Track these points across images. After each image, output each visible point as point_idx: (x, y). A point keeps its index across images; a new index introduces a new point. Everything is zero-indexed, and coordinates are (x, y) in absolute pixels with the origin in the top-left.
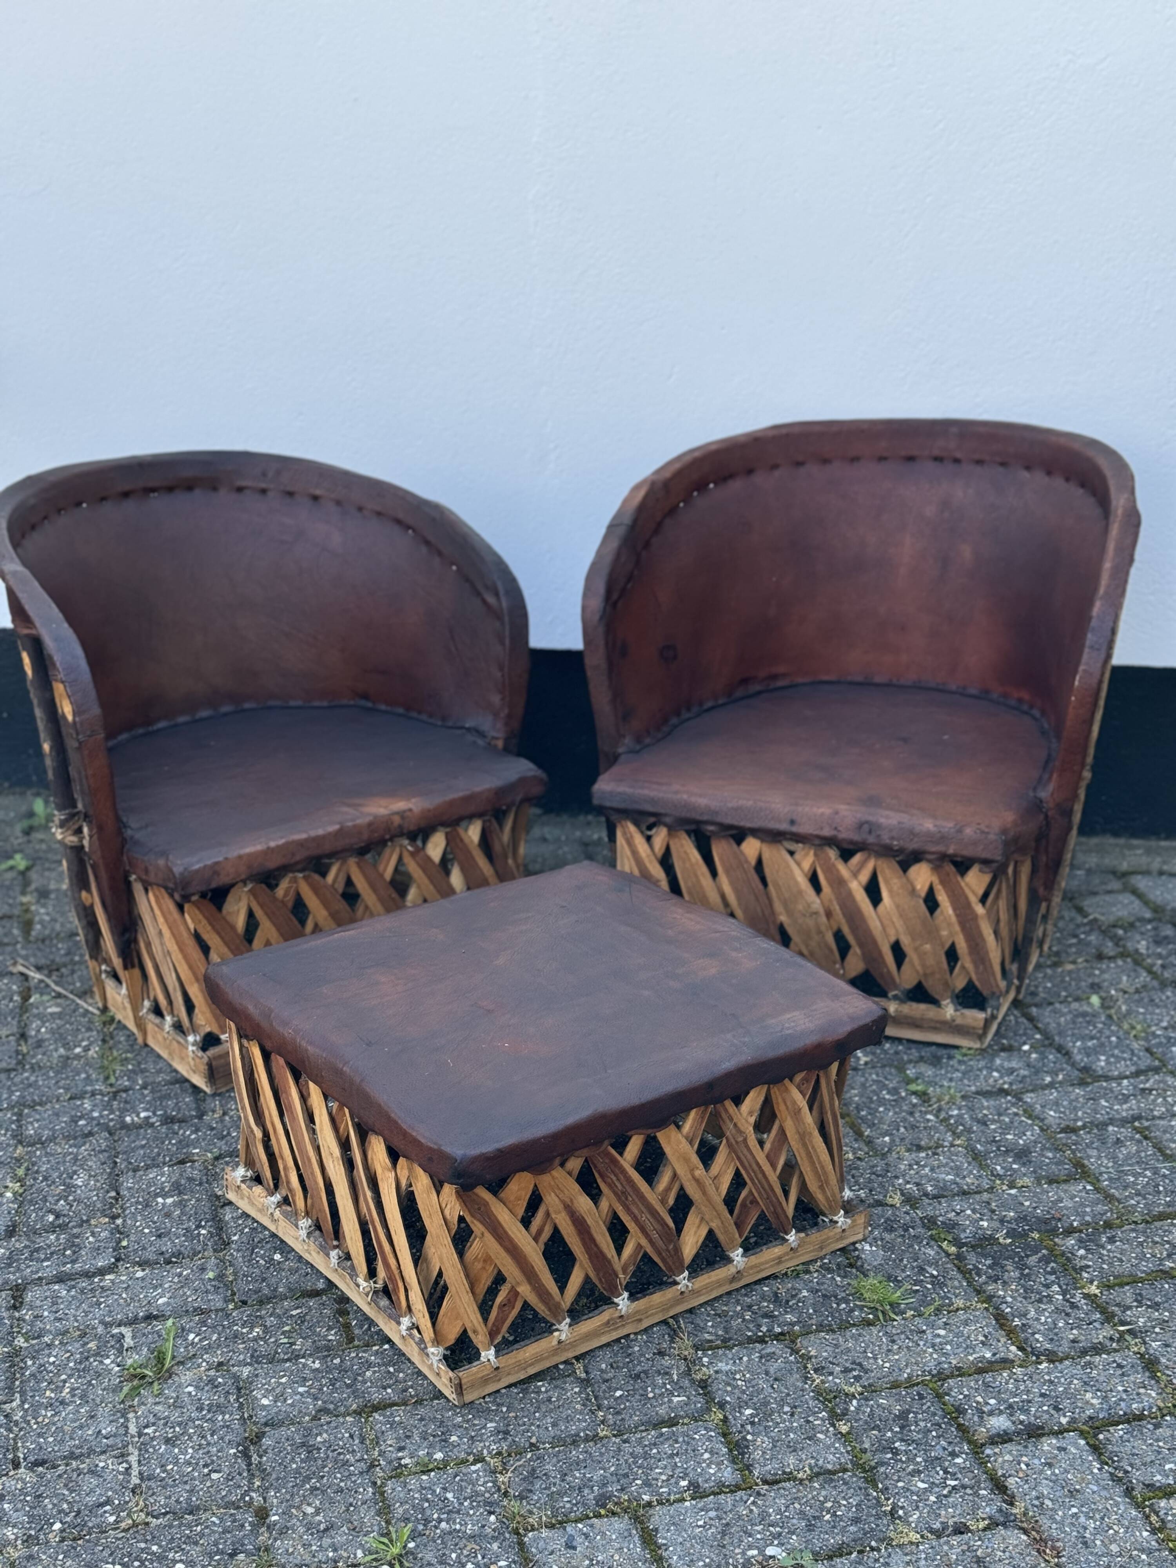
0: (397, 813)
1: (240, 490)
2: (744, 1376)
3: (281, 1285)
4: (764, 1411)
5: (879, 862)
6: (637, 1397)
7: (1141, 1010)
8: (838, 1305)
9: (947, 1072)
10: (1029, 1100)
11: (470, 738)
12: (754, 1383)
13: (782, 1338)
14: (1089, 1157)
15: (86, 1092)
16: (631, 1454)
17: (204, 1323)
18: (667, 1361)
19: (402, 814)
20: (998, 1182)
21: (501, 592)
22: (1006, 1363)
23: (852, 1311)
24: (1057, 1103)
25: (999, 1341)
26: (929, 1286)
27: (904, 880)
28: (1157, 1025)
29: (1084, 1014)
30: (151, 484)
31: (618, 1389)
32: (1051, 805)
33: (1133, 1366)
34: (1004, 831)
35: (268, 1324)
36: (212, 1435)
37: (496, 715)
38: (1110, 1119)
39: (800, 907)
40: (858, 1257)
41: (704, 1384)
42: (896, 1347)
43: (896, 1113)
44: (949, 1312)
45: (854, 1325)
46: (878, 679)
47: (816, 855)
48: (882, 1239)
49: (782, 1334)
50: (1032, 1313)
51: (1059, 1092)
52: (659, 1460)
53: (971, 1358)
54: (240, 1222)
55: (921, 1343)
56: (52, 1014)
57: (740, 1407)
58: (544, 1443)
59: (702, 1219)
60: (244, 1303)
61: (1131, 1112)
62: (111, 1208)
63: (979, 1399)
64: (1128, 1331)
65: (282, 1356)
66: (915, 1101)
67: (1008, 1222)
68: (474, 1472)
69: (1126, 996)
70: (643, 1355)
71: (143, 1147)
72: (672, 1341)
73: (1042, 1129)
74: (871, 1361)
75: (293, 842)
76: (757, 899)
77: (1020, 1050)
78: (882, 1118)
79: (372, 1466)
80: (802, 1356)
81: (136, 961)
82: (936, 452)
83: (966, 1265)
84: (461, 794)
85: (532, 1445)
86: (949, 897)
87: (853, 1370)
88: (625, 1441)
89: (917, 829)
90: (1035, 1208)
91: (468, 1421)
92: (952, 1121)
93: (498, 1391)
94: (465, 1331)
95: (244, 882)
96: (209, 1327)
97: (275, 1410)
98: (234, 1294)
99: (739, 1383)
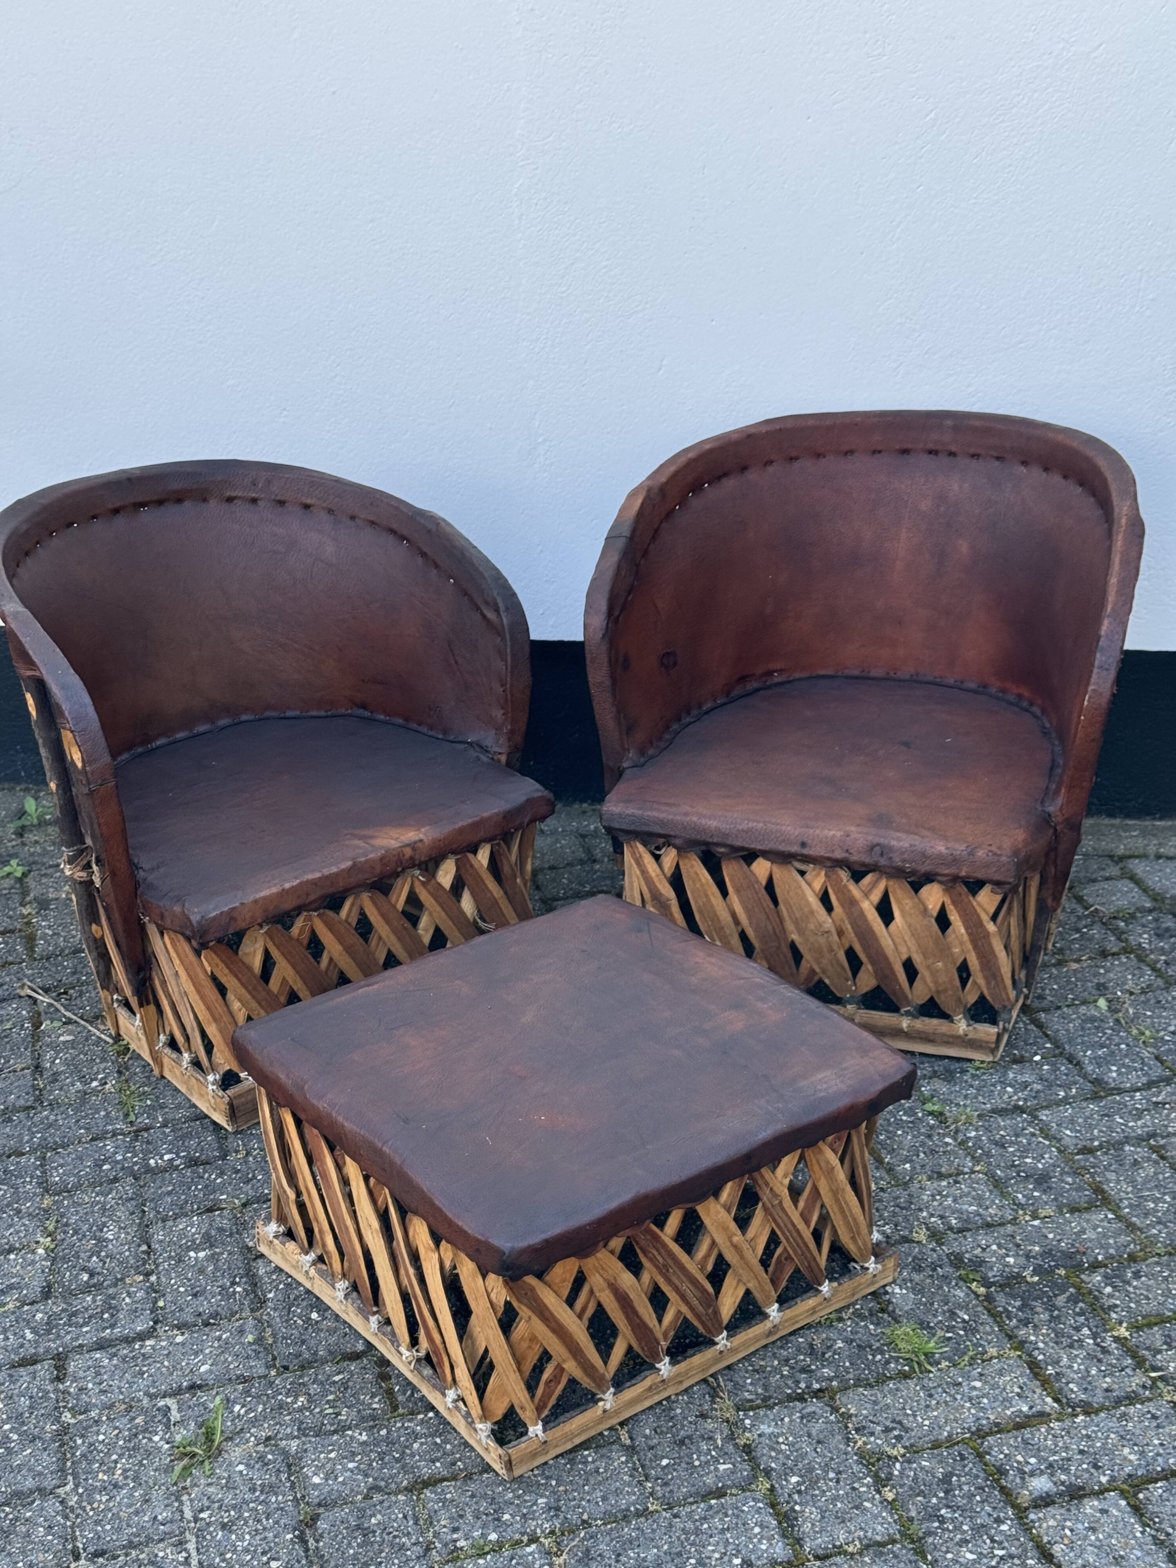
0: (408, 845)
1: (230, 500)
2: (787, 1439)
3: (321, 1348)
4: (810, 1479)
5: (891, 883)
6: (684, 1465)
7: (1149, 1013)
8: (874, 1356)
9: (961, 1089)
10: (1044, 1118)
11: (473, 754)
12: (797, 1446)
13: (821, 1394)
14: (1108, 1181)
15: (107, 1132)
16: (683, 1530)
17: (247, 1393)
18: (710, 1425)
19: (413, 845)
20: (1021, 1212)
21: (502, 609)
22: (1042, 1417)
23: (888, 1362)
24: (1072, 1121)
25: (1034, 1392)
26: (962, 1333)
27: (916, 900)
28: (1165, 1029)
29: (1092, 1019)
30: (141, 499)
31: (663, 1457)
32: (1060, 819)
33: (1167, 1417)
34: (1016, 853)
35: (312, 1392)
36: (267, 1519)
37: (498, 729)
38: (1126, 1137)
39: (812, 926)
40: (889, 1302)
41: (748, 1449)
42: (934, 1402)
43: (914, 1136)
44: (983, 1361)
45: (891, 1378)
46: (875, 673)
47: (826, 875)
48: (911, 1281)
49: (820, 1390)
50: (1065, 1361)
51: (1073, 1108)
52: (711, 1536)
53: (1008, 1413)
54: (274, 1277)
55: (959, 1397)
56: (64, 1043)
57: (786, 1474)
58: (596, 1520)
59: (739, 1281)
60: (286, 1368)
61: (1146, 1129)
62: (144, 1264)
63: (1019, 1458)
64: (1160, 1377)
65: (328, 1427)
66: (932, 1122)
67: (1034, 1258)
68: (531, 1554)
69: (1132, 997)
70: (685, 1418)
71: (169, 1193)
72: (713, 1402)
73: (1060, 1151)
74: (911, 1419)
75: (307, 881)
76: (768, 918)
77: (1031, 1061)
78: (901, 1142)
79: (428, 1549)
80: (842, 1415)
81: (151, 997)
82: (931, 446)
83: (996, 1307)
84: (470, 821)
85: (584, 1522)
86: (960, 916)
87: (894, 1429)
88: (676, 1516)
89: (930, 851)
90: (1059, 1241)
91: (519, 1497)
92: (970, 1144)
93: (546, 1463)
94: (512, 1406)
95: (261, 926)
96: (253, 1397)
97: (327, 1489)
98: (274, 1359)
99: (783, 1447)
